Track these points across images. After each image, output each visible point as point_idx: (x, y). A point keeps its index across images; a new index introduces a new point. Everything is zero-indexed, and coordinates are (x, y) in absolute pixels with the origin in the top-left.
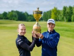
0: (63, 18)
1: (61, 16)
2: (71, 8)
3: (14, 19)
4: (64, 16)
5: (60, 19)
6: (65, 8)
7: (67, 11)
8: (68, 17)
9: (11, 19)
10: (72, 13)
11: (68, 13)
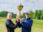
0: (35, 17)
1: (34, 15)
2: (40, 11)
3: (4, 17)
4: (36, 15)
5: (33, 17)
6: (37, 11)
7: (38, 12)
8: (38, 16)
9: (2, 16)
10: (41, 14)
11: (38, 14)
